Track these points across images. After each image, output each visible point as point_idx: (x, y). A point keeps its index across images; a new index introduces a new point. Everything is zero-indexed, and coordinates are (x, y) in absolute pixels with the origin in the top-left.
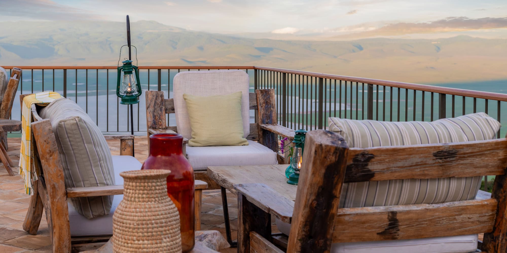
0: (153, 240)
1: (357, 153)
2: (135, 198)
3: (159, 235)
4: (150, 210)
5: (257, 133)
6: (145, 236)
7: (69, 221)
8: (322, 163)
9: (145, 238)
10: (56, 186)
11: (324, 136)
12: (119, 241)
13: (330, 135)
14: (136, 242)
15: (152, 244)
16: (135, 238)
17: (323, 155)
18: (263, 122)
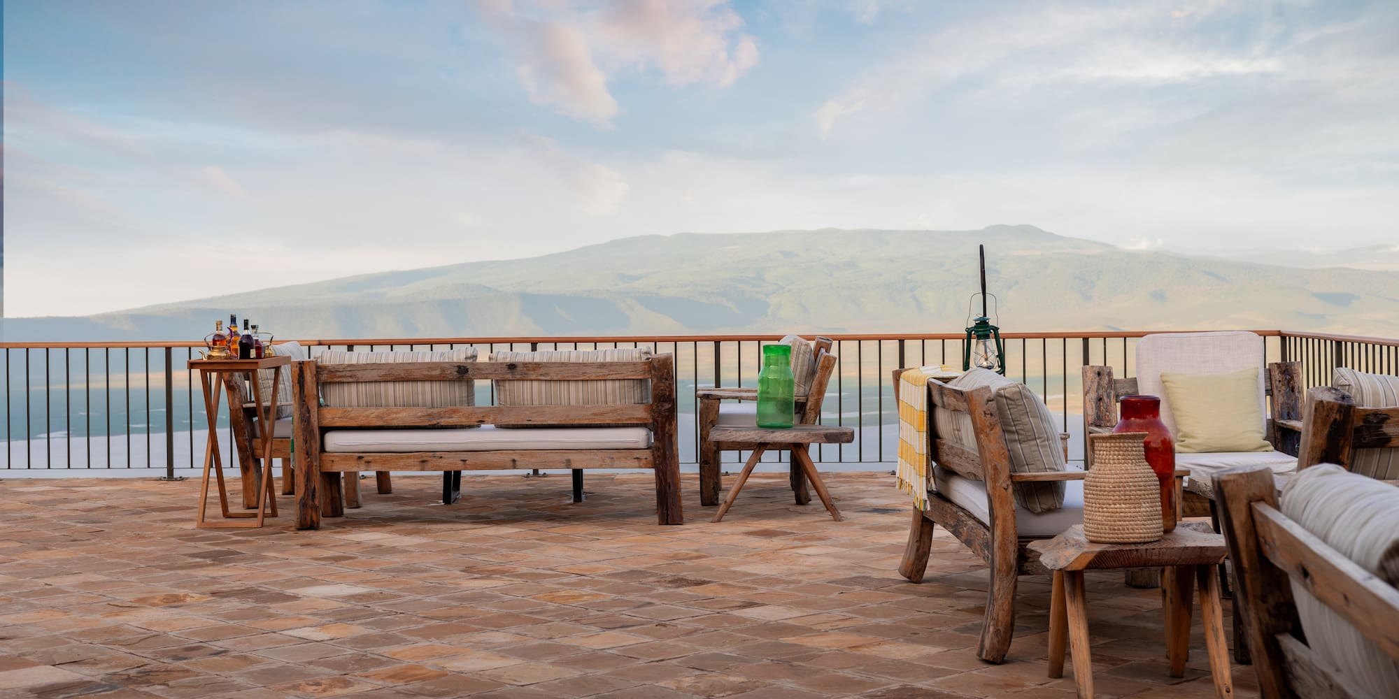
0: (1131, 504)
1: (1368, 413)
2: (1110, 459)
3: (1137, 499)
4: (1126, 472)
5: (1273, 436)
6: (1122, 499)
7: (1014, 511)
8: (1324, 423)
9: (1122, 502)
10: (999, 467)
11: (1326, 392)
12: (1092, 507)
13: (1334, 392)
14: (1113, 506)
15: (1130, 508)
16: (1111, 502)
17: (1325, 414)
18: (1281, 417)
